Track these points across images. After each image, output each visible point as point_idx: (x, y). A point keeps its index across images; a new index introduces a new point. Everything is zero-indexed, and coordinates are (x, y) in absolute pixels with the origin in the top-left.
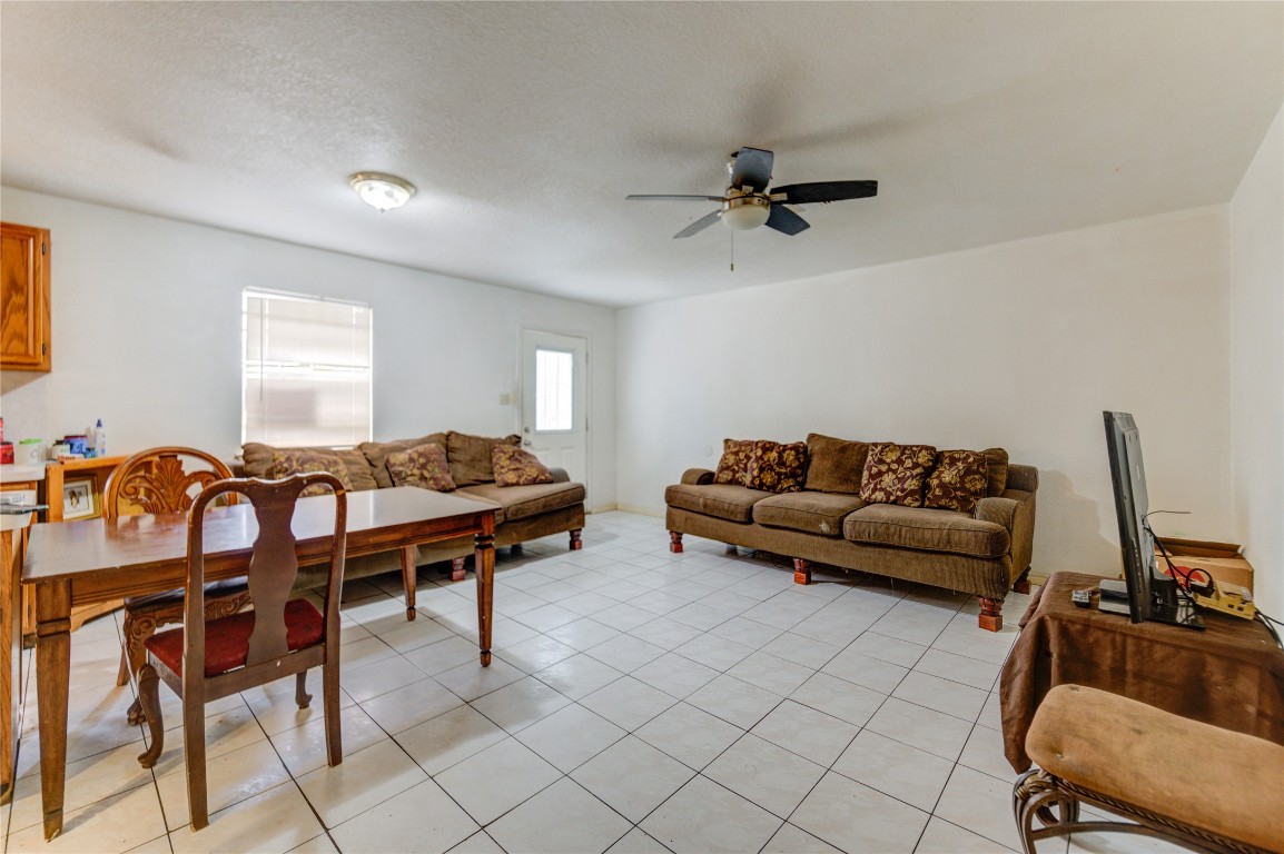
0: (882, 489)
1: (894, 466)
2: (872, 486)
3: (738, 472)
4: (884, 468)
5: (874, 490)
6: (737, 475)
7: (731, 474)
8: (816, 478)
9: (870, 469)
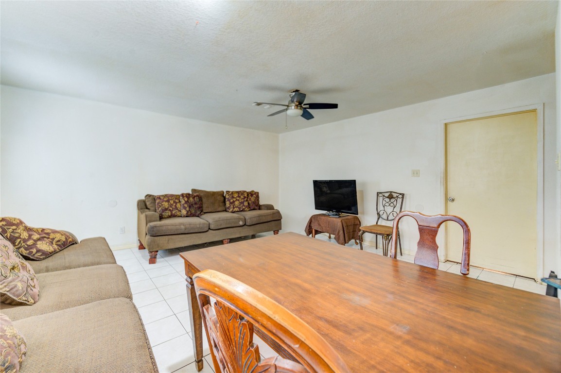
0: (236, 207)
1: (238, 198)
2: (232, 207)
3: (173, 210)
4: (235, 200)
5: (234, 208)
6: (173, 212)
7: (170, 212)
8: (207, 207)
9: (229, 200)
